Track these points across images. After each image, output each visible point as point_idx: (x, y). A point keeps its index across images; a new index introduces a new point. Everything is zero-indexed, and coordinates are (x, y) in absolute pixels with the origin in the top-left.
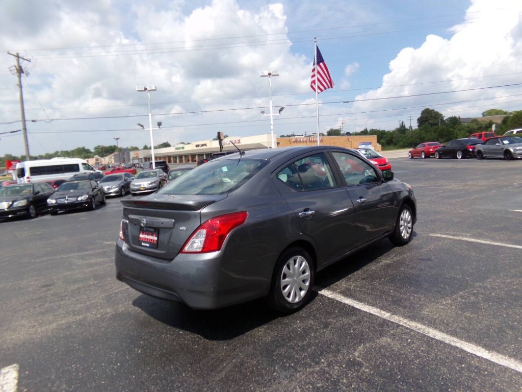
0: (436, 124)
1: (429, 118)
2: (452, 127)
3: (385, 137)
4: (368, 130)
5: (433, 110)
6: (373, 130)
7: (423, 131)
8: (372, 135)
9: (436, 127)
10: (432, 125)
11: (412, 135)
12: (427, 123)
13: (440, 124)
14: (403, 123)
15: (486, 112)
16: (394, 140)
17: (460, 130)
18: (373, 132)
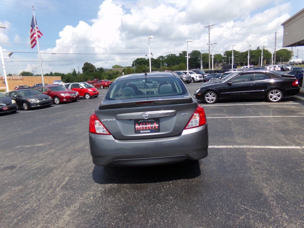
0: (92, 71)
1: (88, 68)
2: (101, 73)
3: (65, 78)
4: (53, 73)
5: (90, 63)
6: (56, 73)
7: (86, 75)
8: (56, 76)
9: (93, 73)
10: (90, 71)
11: (80, 77)
12: (87, 70)
13: (94, 71)
14: (74, 69)
15: (114, 66)
16: (70, 79)
17: (104, 75)
18: (57, 74)
